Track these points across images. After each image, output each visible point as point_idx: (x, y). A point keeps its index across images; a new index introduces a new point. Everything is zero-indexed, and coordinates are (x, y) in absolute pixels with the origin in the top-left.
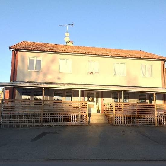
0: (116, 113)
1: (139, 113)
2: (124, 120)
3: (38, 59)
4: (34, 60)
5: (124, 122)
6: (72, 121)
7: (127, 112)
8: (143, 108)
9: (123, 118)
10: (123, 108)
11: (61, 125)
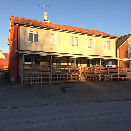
0: (97, 74)
1: (110, 73)
2: (101, 78)
3: (35, 33)
4: (32, 34)
5: (101, 79)
6: (71, 80)
7: (103, 73)
8: (112, 70)
9: (101, 77)
10: (101, 70)
11: (64, 83)
